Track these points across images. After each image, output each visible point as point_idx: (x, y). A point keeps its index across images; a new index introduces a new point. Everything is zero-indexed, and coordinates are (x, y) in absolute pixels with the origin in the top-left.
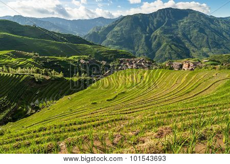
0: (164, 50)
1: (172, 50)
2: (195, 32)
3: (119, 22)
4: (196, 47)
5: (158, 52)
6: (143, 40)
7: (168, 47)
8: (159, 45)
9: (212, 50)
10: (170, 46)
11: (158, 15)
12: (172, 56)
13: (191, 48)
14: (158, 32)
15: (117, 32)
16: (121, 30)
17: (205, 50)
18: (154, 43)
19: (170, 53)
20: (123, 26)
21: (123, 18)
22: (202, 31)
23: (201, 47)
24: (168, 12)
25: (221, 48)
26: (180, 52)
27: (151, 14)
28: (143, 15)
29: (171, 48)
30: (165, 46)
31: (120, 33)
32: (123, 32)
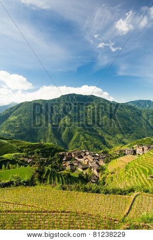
0: (77, 140)
1: (87, 140)
3: (14, 110)
4: (110, 134)
5: (71, 143)
6: (50, 130)
7: (82, 138)
8: (70, 135)
9: (126, 136)
10: (83, 135)
12: (89, 146)
13: (106, 136)
15: (14, 122)
16: (20, 119)
17: (119, 136)
18: (64, 134)
19: (85, 143)
20: (21, 115)
23: (115, 134)
24: (72, 98)
25: (132, 133)
26: (97, 142)
27: (54, 100)
28: (44, 101)
29: (85, 137)
30: (78, 137)
31: (18, 124)
32: (23, 122)
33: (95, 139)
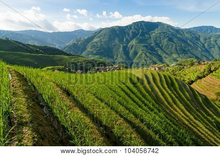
0: (140, 57)
1: (148, 57)
2: (165, 42)
3: (98, 34)
4: (167, 54)
5: (135, 59)
6: (121, 49)
7: (144, 55)
8: (136, 53)
9: (181, 56)
10: (145, 54)
11: (133, 27)
12: (148, 62)
13: (164, 55)
14: (134, 42)
15: (97, 43)
16: (101, 41)
17: (175, 56)
18: (131, 52)
19: (145, 60)
20: (101, 38)
21: (102, 30)
22: (170, 40)
23: (171, 54)
24: (141, 25)
25: (187, 54)
26: (155, 59)
27: (127, 27)
28: (119, 27)
29: (146, 56)
30: (141, 54)
31: (99, 44)
32: (102, 43)
33: (154, 57)
